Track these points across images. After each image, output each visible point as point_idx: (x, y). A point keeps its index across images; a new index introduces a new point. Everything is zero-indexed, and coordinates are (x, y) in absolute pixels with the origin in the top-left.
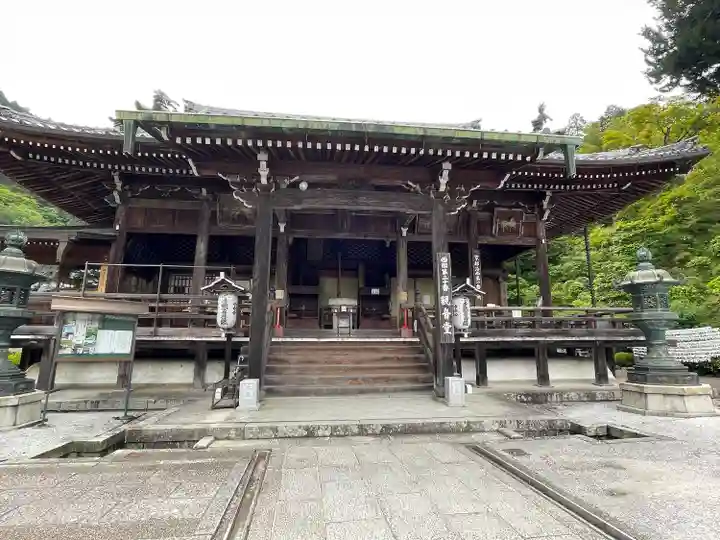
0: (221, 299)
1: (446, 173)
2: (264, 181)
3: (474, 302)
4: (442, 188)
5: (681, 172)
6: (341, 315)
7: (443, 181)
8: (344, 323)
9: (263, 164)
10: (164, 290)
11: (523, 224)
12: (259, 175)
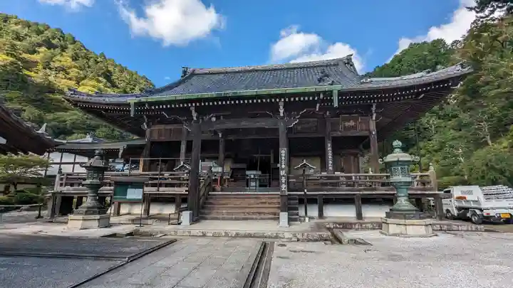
1: (282, 107)
2: (195, 118)
5: (453, 85)
6: (251, 179)
8: (253, 184)
9: (193, 112)
11: (359, 123)
12: (192, 116)
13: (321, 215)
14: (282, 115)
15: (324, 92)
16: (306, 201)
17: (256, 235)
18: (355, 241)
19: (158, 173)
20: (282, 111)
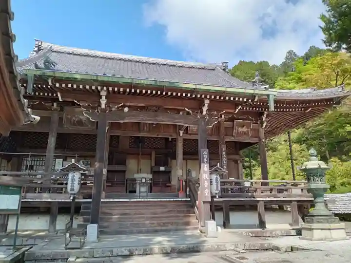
0: (70, 175)
1: (206, 105)
3: (222, 176)
4: (204, 113)
5: (336, 104)
7: (205, 109)
8: (143, 189)
9: (104, 98)
11: (251, 129)
12: (100, 103)
18: (292, 247)
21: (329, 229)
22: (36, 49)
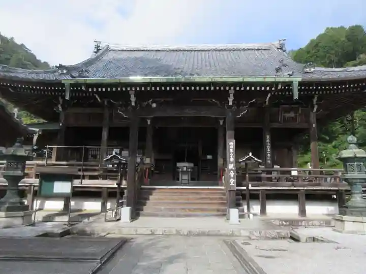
1: (231, 96)
2: (133, 104)
6: (183, 172)
8: (185, 177)
9: (132, 96)
10: (86, 159)
11: (299, 114)
12: (131, 101)
13: (263, 211)
14: (231, 103)
15: (283, 83)
16: (248, 196)
17: (211, 233)
18: (314, 238)
19: (82, 163)
20: (231, 100)
21: (362, 222)
22: (96, 50)
